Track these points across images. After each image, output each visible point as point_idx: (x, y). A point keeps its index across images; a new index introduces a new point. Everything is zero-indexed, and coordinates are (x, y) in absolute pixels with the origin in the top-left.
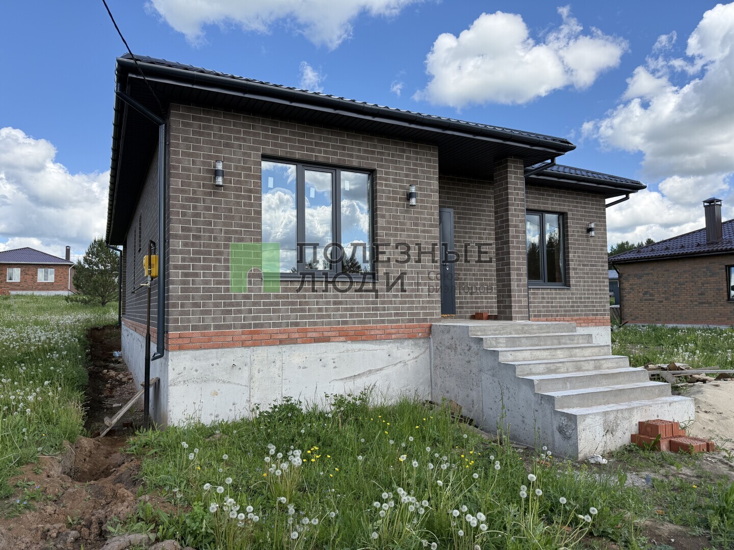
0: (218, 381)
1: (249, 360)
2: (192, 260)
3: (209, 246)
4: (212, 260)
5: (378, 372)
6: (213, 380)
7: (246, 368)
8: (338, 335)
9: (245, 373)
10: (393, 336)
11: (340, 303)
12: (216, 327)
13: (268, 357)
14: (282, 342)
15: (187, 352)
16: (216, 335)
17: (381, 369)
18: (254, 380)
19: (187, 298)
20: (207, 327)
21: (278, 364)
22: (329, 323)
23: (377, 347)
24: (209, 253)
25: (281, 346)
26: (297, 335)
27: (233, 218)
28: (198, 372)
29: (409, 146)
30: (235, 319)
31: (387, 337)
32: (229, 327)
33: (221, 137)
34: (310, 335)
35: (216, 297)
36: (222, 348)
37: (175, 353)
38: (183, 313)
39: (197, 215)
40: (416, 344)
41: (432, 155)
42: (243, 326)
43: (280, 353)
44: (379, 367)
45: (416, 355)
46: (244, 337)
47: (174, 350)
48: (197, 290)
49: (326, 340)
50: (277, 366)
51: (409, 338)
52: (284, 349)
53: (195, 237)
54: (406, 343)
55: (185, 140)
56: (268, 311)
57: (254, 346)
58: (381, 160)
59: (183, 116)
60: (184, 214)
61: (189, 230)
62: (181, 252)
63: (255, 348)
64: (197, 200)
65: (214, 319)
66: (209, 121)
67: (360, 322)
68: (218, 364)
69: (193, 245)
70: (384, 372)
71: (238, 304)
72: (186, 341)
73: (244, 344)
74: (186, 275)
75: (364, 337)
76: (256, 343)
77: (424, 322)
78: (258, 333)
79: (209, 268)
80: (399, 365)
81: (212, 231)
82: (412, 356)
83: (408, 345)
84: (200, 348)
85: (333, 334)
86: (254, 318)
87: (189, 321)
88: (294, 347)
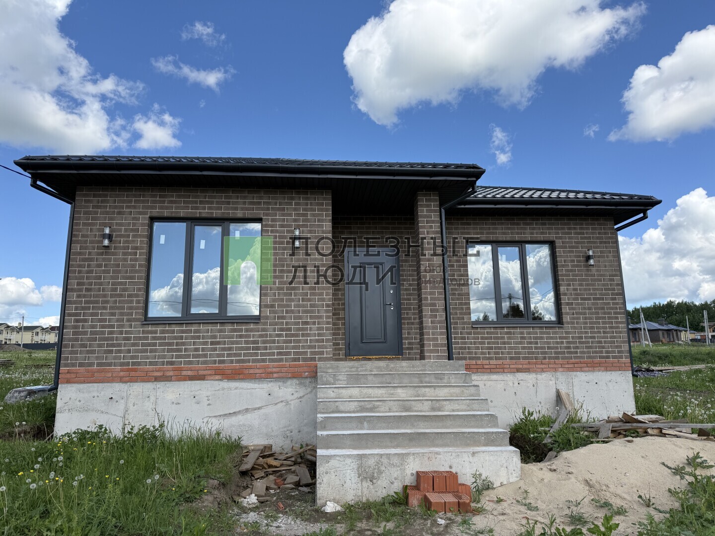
0: (97, 411)
1: (125, 394)
2: (83, 308)
3: (97, 296)
4: (99, 308)
5: (255, 411)
6: (93, 410)
7: (122, 401)
8: (214, 373)
9: (121, 406)
10: (275, 375)
11: (218, 343)
12: (99, 365)
13: (142, 392)
14: (157, 379)
15: (73, 385)
16: (99, 371)
17: (259, 408)
18: (129, 412)
19: (77, 340)
20: (91, 364)
21: (152, 398)
22: (205, 362)
23: (256, 386)
24: (97, 302)
25: (156, 383)
26: (171, 373)
27: (119, 272)
28: (81, 402)
29: (298, 193)
30: (115, 358)
31: (267, 376)
32: (110, 364)
33: (116, 207)
34: (184, 373)
35: (101, 339)
36: (102, 382)
37: (63, 385)
38: (72, 352)
39: (91, 272)
40: (300, 384)
41: (325, 199)
42: (122, 364)
43: (154, 389)
44: (258, 406)
45: (301, 394)
46: (122, 374)
47: (63, 383)
48: (85, 333)
49: (202, 378)
50: (152, 401)
51: (293, 377)
52: (158, 386)
53: (88, 290)
54: (289, 382)
55: (85, 213)
56: (146, 351)
57: (131, 382)
58: (268, 209)
59: (85, 195)
60: (80, 272)
61: (83, 284)
62: (75, 302)
63: (131, 384)
64: (91, 260)
65: (97, 358)
66: (106, 196)
67: (238, 361)
68: (98, 396)
69: (85, 296)
70: (262, 411)
71: (119, 345)
72: (73, 376)
73: (122, 380)
74: (77, 321)
75: (241, 376)
76: (133, 380)
77: (311, 361)
78: (135, 370)
79: (97, 314)
80: (280, 405)
81: (101, 284)
82: (296, 395)
83: (291, 385)
84: (84, 382)
85: (209, 372)
86: (132, 357)
87: (77, 359)
88: (168, 384)
